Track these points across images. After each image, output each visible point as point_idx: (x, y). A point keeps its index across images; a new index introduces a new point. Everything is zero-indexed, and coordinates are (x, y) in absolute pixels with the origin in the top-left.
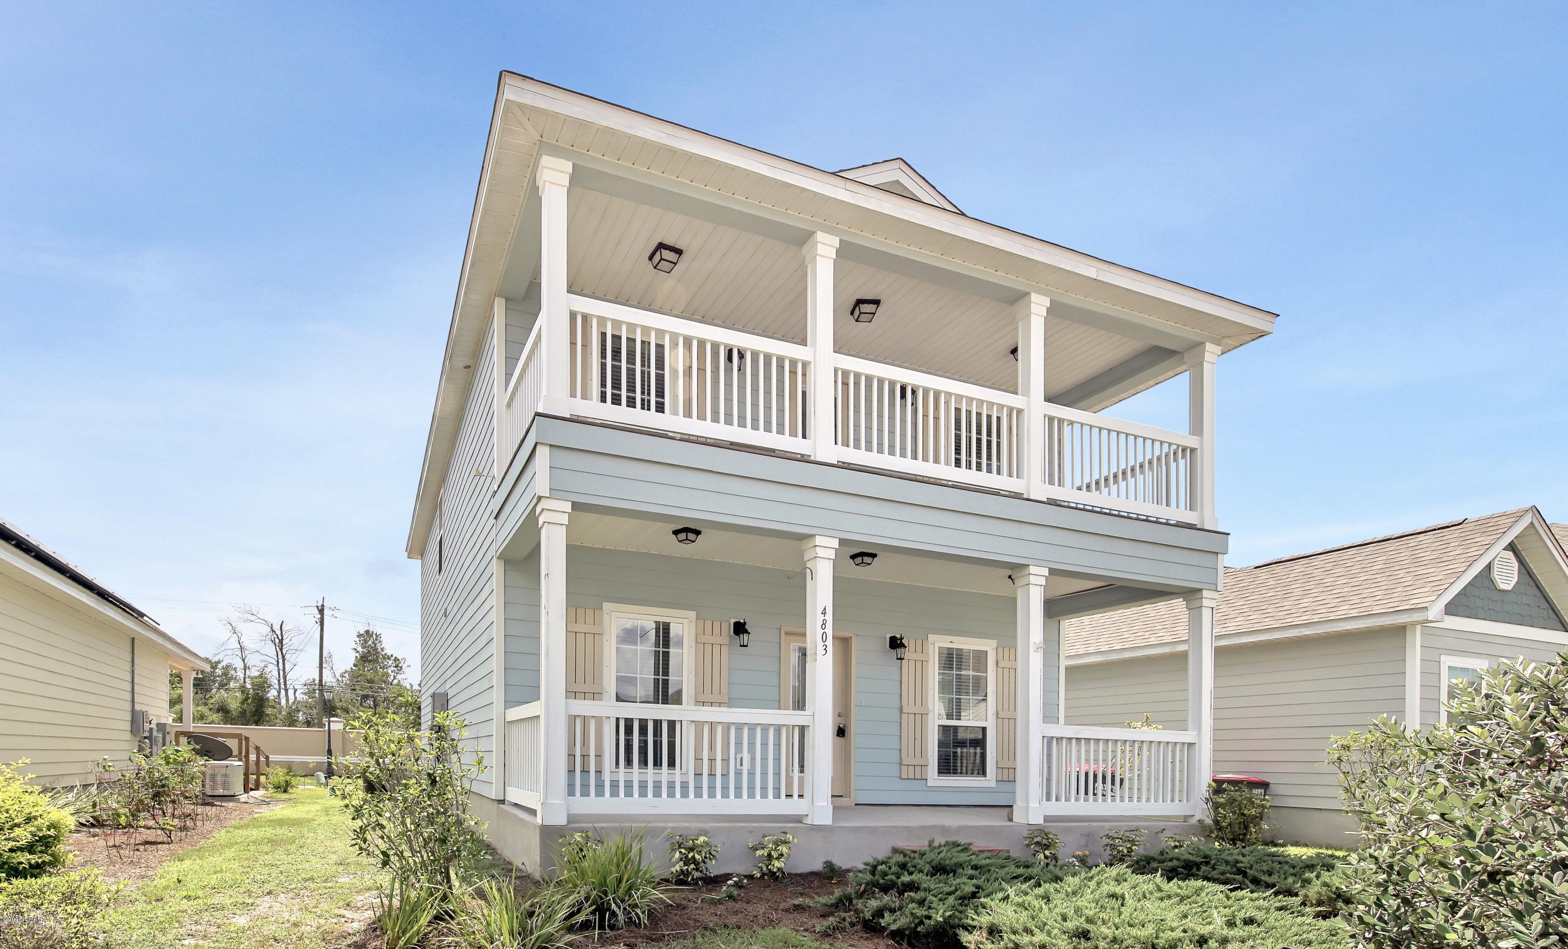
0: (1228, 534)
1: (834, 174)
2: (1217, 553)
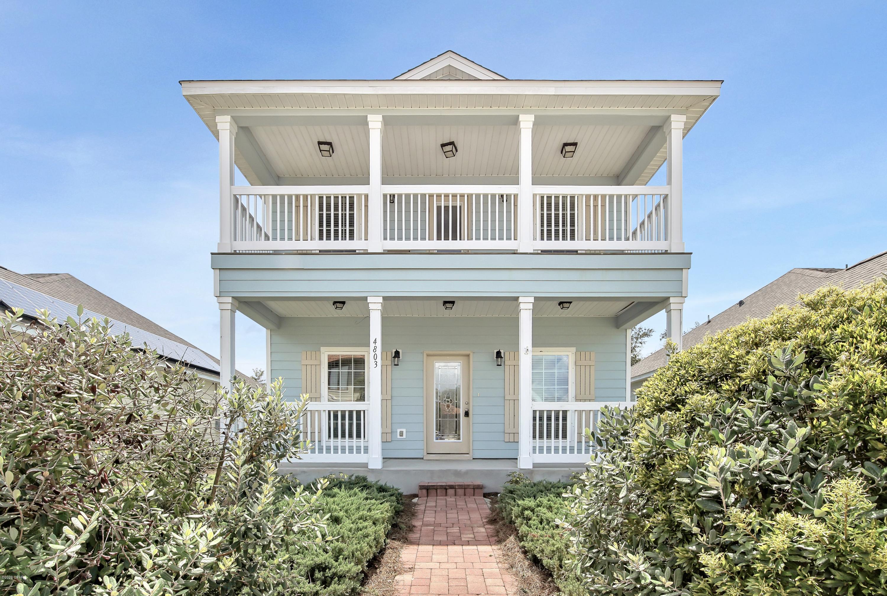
0: (691, 253)
2: (682, 269)
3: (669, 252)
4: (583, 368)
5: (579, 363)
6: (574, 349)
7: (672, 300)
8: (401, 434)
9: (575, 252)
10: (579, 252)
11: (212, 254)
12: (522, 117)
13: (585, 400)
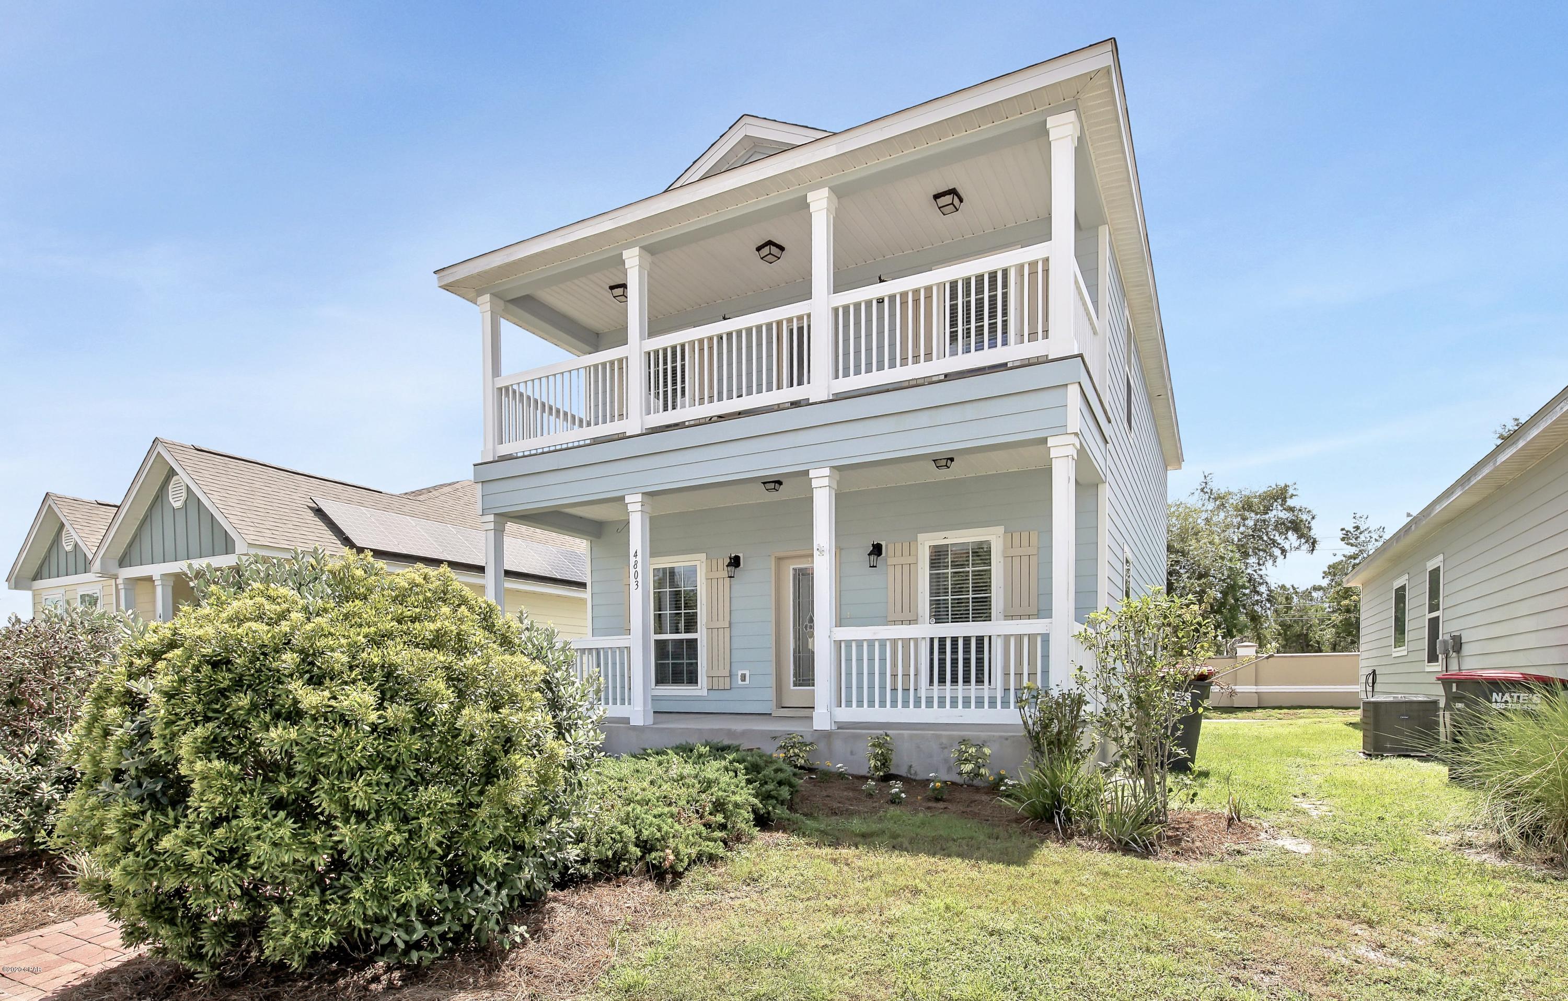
1: (666, 191)
2: (1067, 385)
3: (1050, 358)
4: (1016, 561)
5: (1011, 552)
6: (1000, 530)
7: (1051, 442)
8: (743, 678)
9: (1003, 367)
10: (1009, 365)
11: (475, 465)
12: (811, 197)
13: (1020, 617)
